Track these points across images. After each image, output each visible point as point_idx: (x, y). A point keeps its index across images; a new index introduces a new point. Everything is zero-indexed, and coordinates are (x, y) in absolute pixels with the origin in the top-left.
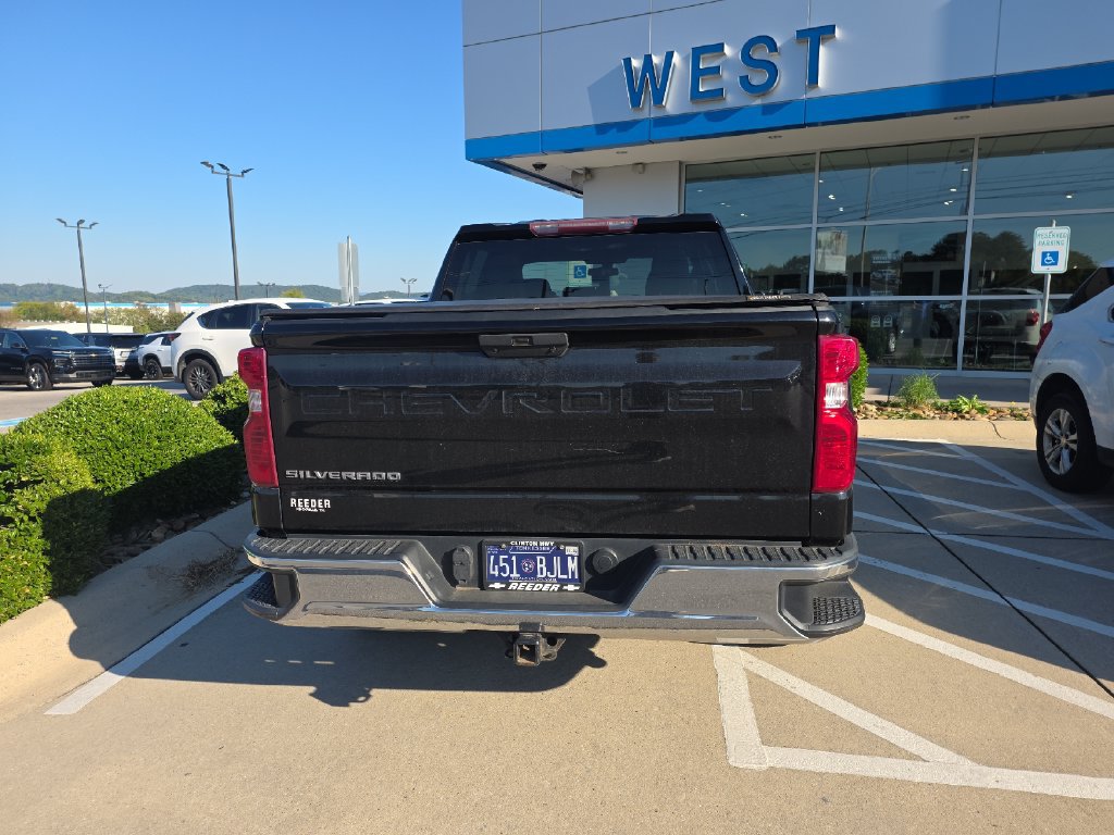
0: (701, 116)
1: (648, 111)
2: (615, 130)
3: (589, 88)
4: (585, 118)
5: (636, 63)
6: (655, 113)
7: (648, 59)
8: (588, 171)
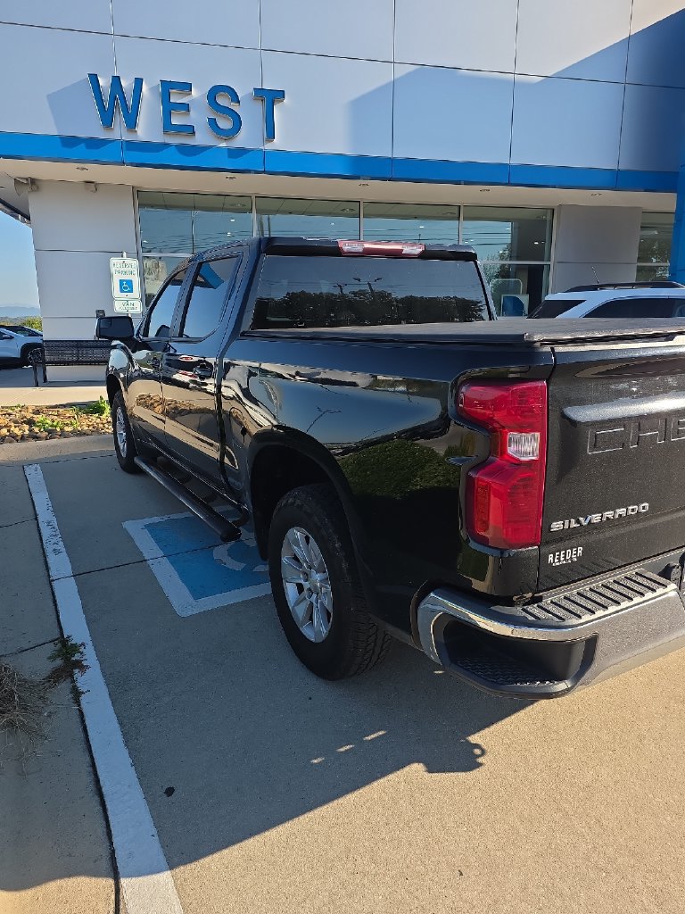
0: (173, 148)
1: (119, 132)
2: (83, 145)
3: (48, 96)
4: (46, 125)
5: (104, 82)
6: (127, 137)
7: (116, 80)
8: (33, 183)
